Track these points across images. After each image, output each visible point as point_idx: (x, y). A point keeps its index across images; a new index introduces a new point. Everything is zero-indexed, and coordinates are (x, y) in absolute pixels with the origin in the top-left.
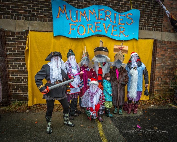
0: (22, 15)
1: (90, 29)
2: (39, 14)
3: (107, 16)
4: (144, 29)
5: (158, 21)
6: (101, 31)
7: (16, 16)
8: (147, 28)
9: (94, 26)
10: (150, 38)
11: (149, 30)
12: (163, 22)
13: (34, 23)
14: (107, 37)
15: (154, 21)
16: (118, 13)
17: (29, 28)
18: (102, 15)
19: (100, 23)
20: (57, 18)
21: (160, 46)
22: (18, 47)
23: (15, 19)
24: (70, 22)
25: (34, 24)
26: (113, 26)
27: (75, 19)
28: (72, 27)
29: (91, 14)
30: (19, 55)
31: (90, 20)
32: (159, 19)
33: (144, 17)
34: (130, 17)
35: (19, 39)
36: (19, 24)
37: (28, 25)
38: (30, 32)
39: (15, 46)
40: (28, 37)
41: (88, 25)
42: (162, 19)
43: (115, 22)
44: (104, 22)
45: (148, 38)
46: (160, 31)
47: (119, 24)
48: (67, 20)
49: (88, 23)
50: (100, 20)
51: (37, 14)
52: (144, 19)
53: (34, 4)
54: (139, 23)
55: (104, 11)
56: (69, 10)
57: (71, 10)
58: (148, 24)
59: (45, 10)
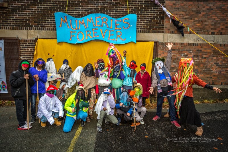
0: (32, 26)
1: (88, 35)
2: (46, 24)
3: (103, 23)
4: (143, 32)
5: (158, 23)
6: (98, 36)
7: (29, 27)
8: (147, 31)
9: (92, 32)
10: (149, 40)
11: (149, 32)
12: (165, 24)
13: (42, 32)
14: (104, 41)
15: (154, 23)
16: (114, 19)
17: (37, 36)
18: (99, 22)
19: (97, 29)
20: (59, 27)
21: (162, 48)
22: (29, 52)
23: (27, 29)
24: (71, 30)
25: (42, 33)
26: (110, 31)
27: (74, 27)
28: (73, 34)
29: (89, 22)
30: (30, 59)
31: (88, 27)
32: (159, 21)
33: (143, 20)
34: (126, 21)
35: (30, 46)
36: (30, 33)
37: (37, 34)
38: (39, 40)
39: (27, 52)
40: (36, 43)
42: (164, 21)
43: (111, 28)
44: (101, 28)
46: (161, 33)
47: (116, 29)
48: (68, 28)
49: (86, 30)
50: (97, 27)
51: (44, 24)
52: (143, 22)
53: (42, 16)
54: (137, 26)
55: (100, 18)
56: (70, 20)
57: (71, 20)
58: (148, 27)
59: (50, 20)
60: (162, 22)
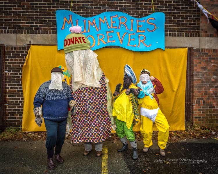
0: (24, 28)
1: (101, 40)
2: (43, 26)
3: (121, 24)
4: (173, 36)
5: (193, 24)
6: (114, 41)
7: (18, 30)
8: (178, 34)
9: (106, 36)
10: (181, 46)
11: (181, 36)
12: (201, 25)
13: (37, 36)
14: (122, 48)
15: (187, 24)
16: (136, 19)
17: (30, 42)
18: (115, 23)
19: (113, 32)
20: (61, 29)
21: (198, 56)
22: (17, 63)
23: (16, 33)
25: (36, 38)
29: (101, 22)
30: (18, 73)
31: (101, 30)
32: (193, 21)
33: (173, 21)
34: (151, 22)
35: (19, 55)
36: (20, 38)
37: (30, 39)
38: (32, 46)
39: (15, 63)
40: (29, 51)
41: (98, 35)
42: (199, 21)
43: (132, 30)
44: (118, 30)
45: (180, 46)
46: (196, 36)
47: (138, 31)
49: (98, 33)
50: (112, 29)
51: (40, 26)
52: (172, 22)
53: (38, 15)
54: (165, 28)
55: (117, 18)
56: (76, 20)
57: (78, 20)
58: (179, 29)
59: (49, 21)
60: (196, 23)
